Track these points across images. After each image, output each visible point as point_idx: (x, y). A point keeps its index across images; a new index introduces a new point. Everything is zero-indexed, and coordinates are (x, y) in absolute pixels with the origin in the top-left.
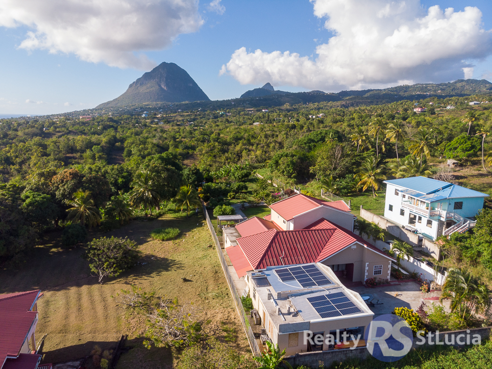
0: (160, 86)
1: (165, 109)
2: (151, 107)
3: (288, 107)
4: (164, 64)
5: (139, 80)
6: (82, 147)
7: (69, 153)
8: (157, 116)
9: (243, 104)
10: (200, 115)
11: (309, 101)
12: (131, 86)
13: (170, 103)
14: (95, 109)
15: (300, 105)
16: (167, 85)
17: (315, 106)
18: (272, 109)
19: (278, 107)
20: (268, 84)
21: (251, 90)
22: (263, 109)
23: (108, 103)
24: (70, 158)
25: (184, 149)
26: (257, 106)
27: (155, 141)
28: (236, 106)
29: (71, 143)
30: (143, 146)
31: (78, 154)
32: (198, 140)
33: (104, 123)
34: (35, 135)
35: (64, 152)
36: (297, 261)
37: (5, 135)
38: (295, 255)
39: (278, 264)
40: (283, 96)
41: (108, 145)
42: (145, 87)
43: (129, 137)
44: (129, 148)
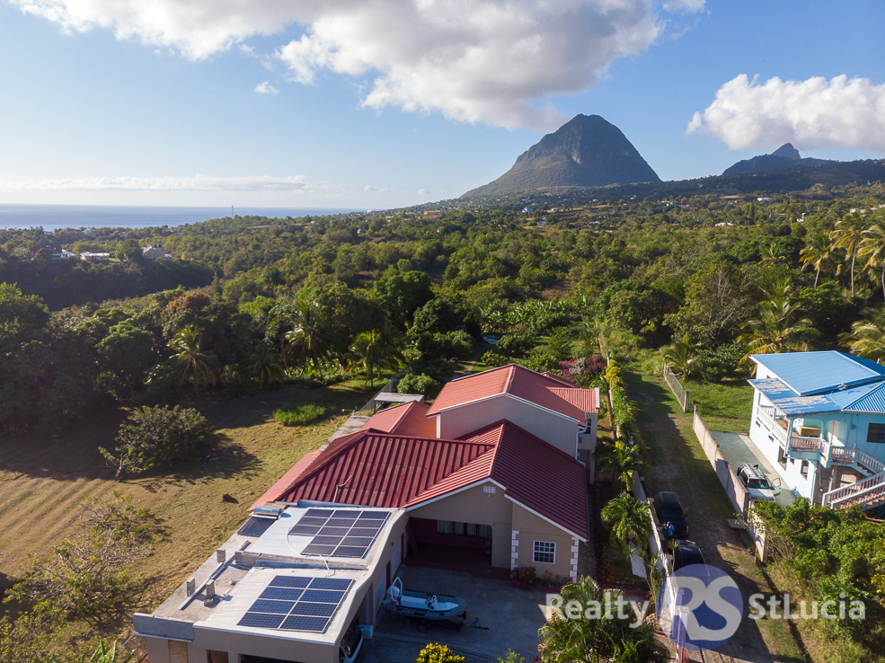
0: (569, 157)
1: (570, 199)
2: (548, 194)
3: (819, 192)
4: (580, 119)
5: (534, 148)
6: (383, 261)
7: (364, 270)
8: (548, 211)
9: (721, 187)
10: (628, 209)
12: (520, 159)
13: (584, 188)
14: (459, 200)
15: (851, 187)
16: (582, 156)
18: (780, 196)
19: (795, 192)
20: (788, 146)
22: (759, 195)
23: (481, 190)
24: (363, 277)
25: (548, 270)
26: (750, 190)
27: (501, 254)
28: (704, 191)
29: (369, 253)
30: (478, 262)
31: (377, 272)
32: (579, 254)
33: (454, 223)
34: (344, 240)
35: (357, 268)
36: (365, 500)
37: (305, 240)
38: (369, 487)
39: (323, 500)
40: (815, 169)
41: (423, 259)
42: (544, 160)
43: (462, 247)
44: (455, 264)
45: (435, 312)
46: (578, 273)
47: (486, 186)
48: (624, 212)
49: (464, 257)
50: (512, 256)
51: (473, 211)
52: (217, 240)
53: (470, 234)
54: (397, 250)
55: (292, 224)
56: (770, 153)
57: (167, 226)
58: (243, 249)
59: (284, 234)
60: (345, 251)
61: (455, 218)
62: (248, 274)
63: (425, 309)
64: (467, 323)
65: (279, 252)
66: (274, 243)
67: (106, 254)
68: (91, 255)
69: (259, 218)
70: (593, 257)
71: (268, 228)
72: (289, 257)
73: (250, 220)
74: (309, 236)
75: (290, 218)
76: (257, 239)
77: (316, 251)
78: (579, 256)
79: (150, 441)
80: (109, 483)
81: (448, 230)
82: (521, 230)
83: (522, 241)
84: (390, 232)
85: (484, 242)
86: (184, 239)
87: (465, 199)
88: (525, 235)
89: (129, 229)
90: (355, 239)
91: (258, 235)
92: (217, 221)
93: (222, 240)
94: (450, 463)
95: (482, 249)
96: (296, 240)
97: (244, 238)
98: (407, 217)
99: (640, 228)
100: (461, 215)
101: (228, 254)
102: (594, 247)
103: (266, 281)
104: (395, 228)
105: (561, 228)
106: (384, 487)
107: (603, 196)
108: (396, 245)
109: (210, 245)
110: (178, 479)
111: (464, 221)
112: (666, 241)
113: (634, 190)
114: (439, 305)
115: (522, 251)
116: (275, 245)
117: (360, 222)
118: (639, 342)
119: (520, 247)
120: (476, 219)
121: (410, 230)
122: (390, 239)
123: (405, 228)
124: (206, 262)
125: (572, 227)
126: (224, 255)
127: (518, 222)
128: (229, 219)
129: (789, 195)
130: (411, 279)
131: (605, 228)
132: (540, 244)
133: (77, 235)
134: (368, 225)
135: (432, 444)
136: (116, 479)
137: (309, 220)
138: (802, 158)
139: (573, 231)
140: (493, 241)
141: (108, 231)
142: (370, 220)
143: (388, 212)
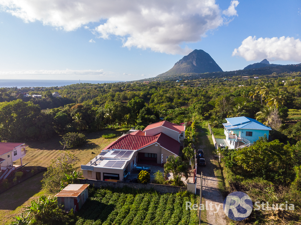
0: (192, 63)
1: (193, 78)
2: (185, 76)
3: (275, 75)
4: (196, 51)
5: (180, 60)
6: (130, 97)
7: (124, 100)
8: (185, 81)
9: (242, 73)
10: (211, 81)
11: (293, 71)
12: (176, 64)
13: (197, 74)
14: (155, 78)
15: (285, 74)
16: (197, 63)
17: (297, 74)
18: (262, 77)
19: (267, 75)
20: (265, 60)
21: (252, 64)
22: (255, 76)
23: (162, 74)
25: (183, 100)
26: (252, 75)
27: (168, 95)
28: (237, 75)
29: (126, 95)
30: (161, 98)
31: (128, 101)
32: (193, 95)
33: (153, 85)
34: (117, 91)
35: (122, 99)
36: (128, 149)
37: (104, 91)
38: (129, 146)
39: (118, 149)
40: (274, 68)
41: (143, 97)
42: (184, 64)
43: (155, 93)
44: (153, 98)
45: (146, 110)
46: (192, 101)
47: (164, 73)
48: (210, 82)
49: (156, 96)
50: (171, 96)
51: (160, 81)
52: (75, 91)
53: (158, 89)
54: (135, 94)
55: (100, 86)
56: (259, 62)
57: (57, 87)
58: (84, 94)
59: (97, 89)
60: (118, 94)
61: (154, 84)
62: (87, 102)
63: (143, 109)
64: (155, 113)
65: (96, 95)
66: (94, 92)
67: (40, 95)
68: (36, 96)
69: (88, 84)
70: (198, 96)
71: (92, 87)
72: (100, 96)
73: (85, 84)
74: (106, 89)
75: (99, 84)
76: (88, 90)
77: (108, 94)
78: (193, 96)
79: (72, 140)
80: (62, 151)
81: (151, 88)
82: (175, 87)
83: (175, 91)
84: (132, 88)
85: (163, 91)
86: (64, 91)
87: (157, 77)
88: (176, 89)
89: (45, 88)
90: (121, 91)
91: (89, 89)
92: (75, 85)
93: (77, 91)
94: (148, 141)
95: (162, 93)
96: (101, 91)
97: (84, 90)
98: (138, 83)
99: (214, 87)
100: (156, 83)
101: (79, 96)
102: (198, 93)
103: (93, 104)
104: (134, 87)
105: (188, 87)
106: (132, 146)
107: (203, 76)
108: (134, 93)
109: (73, 92)
110: (79, 150)
111: (157, 85)
112: (221, 91)
113: (214, 74)
114: (147, 108)
115: (175, 94)
116: (95, 93)
117: (122, 85)
118: (203, 118)
119: (174, 93)
120: (161, 84)
121: (139, 88)
122: (132, 90)
123: (137, 87)
124: (72, 98)
125: (192, 87)
126: (78, 96)
127: (175, 85)
128: (78, 84)
129: (265, 76)
130: (139, 101)
131: (203, 87)
132: (181, 92)
133: (29, 89)
134: (125, 86)
135: (144, 137)
136: (63, 150)
137: (105, 84)
138: (270, 64)
139: (192, 88)
140: (166, 91)
141: (39, 88)
142: (125, 84)
143: (132, 82)
